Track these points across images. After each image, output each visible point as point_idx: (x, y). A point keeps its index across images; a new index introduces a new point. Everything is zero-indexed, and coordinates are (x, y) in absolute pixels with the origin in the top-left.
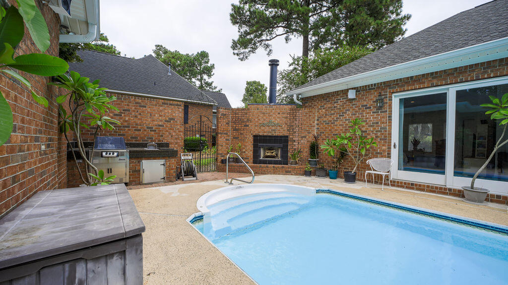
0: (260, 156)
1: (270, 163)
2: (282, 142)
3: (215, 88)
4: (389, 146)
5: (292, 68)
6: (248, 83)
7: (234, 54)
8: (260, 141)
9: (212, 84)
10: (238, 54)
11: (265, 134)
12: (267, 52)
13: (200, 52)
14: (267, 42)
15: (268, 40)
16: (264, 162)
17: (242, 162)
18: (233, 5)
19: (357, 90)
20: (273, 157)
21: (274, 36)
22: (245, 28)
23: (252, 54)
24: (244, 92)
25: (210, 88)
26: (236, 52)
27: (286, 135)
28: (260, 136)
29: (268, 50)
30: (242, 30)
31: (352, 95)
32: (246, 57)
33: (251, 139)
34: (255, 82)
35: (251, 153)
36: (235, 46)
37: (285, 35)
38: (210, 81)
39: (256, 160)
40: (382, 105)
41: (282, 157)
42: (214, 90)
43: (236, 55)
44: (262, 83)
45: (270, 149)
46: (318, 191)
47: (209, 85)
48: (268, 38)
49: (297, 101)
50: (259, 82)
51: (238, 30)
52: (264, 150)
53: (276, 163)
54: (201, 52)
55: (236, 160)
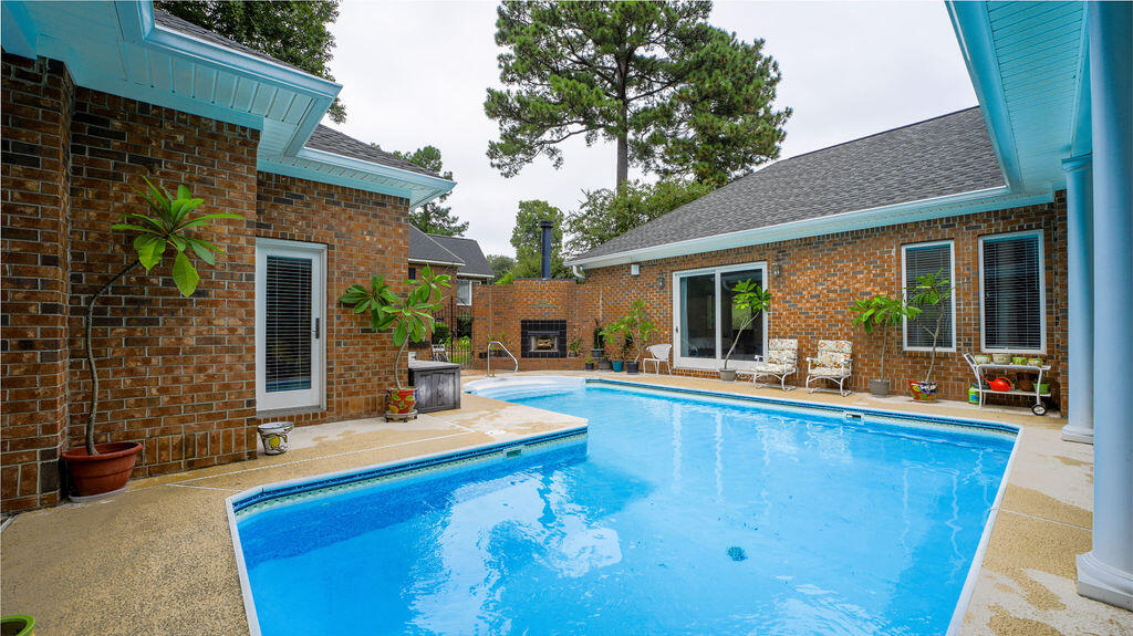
0: (529, 347)
1: (544, 355)
2: (558, 328)
3: (455, 220)
4: (671, 330)
5: (584, 211)
6: (522, 205)
7: (493, 165)
8: (528, 327)
9: (447, 211)
10: (499, 166)
11: (537, 319)
12: (554, 162)
13: (422, 149)
14: (552, 146)
15: (554, 142)
16: (536, 355)
17: (507, 355)
18: (489, 91)
19: (641, 265)
20: (548, 348)
21: (565, 134)
22: (510, 124)
23: (527, 165)
24: (514, 223)
25: (444, 221)
26: (496, 161)
27: (563, 319)
28: (530, 321)
29: (555, 158)
30: (505, 127)
31: (635, 271)
32: (516, 171)
33: (519, 324)
34: (537, 203)
35: (519, 343)
36: (493, 151)
37: (586, 133)
38: (443, 206)
39: (525, 353)
40: (665, 286)
41: (559, 348)
42: (453, 225)
43: (496, 168)
44: (551, 204)
45: (545, 337)
46: (588, 381)
47: (442, 214)
48: (555, 138)
49: (577, 275)
50: (546, 204)
51: (499, 126)
52: (537, 340)
53: (551, 355)
54: (426, 148)
55: (500, 353)
